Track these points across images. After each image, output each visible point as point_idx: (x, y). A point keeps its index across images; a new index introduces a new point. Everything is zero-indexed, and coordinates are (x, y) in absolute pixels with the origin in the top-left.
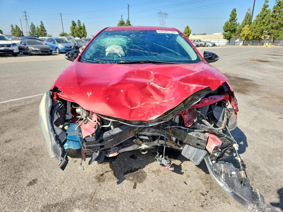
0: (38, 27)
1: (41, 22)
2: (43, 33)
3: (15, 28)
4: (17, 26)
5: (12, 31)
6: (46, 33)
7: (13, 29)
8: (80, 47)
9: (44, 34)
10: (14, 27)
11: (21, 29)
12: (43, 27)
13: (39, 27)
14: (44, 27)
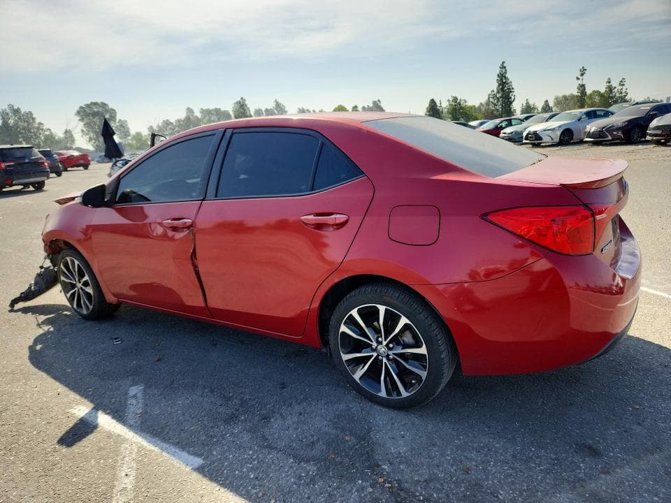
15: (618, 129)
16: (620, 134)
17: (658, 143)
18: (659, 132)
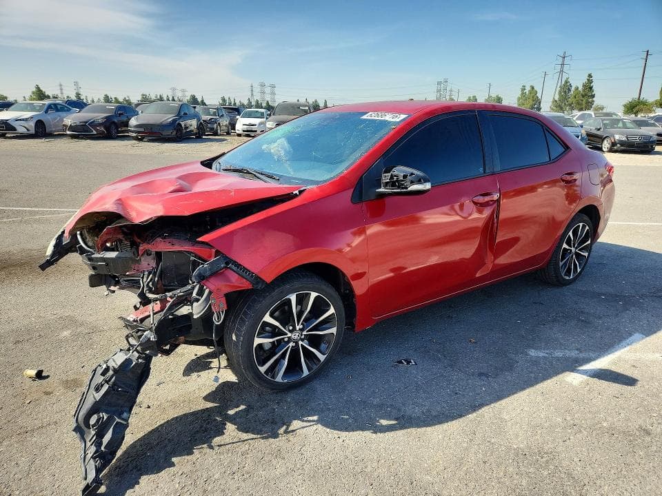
0: (577, 88)
1: (590, 76)
2: (584, 102)
3: (527, 93)
4: (533, 88)
5: (519, 99)
6: (593, 101)
7: (522, 94)
8: (606, 137)
9: (588, 102)
10: (528, 89)
11: (539, 95)
12: (589, 87)
13: (581, 88)
14: (591, 88)
15: (100, 125)
16: (102, 129)
17: (136, 139)
18: (142, 130)
